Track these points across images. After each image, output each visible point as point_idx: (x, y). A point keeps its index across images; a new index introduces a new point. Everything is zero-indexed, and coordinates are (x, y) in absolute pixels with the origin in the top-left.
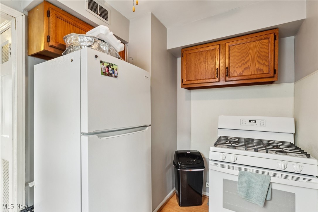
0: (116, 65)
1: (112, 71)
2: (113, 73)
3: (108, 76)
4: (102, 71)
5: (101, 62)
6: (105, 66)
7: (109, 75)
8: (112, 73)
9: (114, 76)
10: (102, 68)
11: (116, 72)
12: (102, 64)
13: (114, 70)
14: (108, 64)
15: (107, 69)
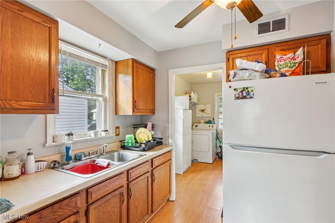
0: (252, 87)
1: (247, 93)
2: (248, 95)
3: (242, 99)
4: (235, 96)
5: (235, 89)
6: (238, 92)
7: (244, 98)
8: (246, 96)
9: (248, 98)
10: (235, 95)
11: (251, 93)
12: (236, 91)
13: (249, 92)
14: (243, 89)
15: (240, 94)
